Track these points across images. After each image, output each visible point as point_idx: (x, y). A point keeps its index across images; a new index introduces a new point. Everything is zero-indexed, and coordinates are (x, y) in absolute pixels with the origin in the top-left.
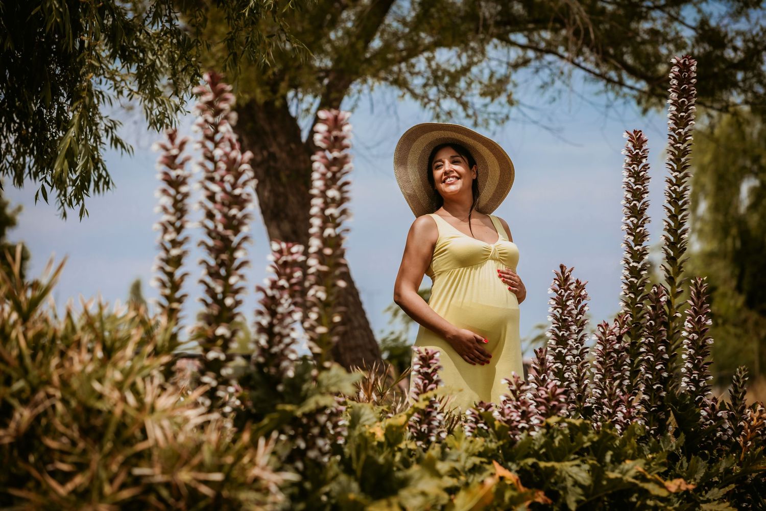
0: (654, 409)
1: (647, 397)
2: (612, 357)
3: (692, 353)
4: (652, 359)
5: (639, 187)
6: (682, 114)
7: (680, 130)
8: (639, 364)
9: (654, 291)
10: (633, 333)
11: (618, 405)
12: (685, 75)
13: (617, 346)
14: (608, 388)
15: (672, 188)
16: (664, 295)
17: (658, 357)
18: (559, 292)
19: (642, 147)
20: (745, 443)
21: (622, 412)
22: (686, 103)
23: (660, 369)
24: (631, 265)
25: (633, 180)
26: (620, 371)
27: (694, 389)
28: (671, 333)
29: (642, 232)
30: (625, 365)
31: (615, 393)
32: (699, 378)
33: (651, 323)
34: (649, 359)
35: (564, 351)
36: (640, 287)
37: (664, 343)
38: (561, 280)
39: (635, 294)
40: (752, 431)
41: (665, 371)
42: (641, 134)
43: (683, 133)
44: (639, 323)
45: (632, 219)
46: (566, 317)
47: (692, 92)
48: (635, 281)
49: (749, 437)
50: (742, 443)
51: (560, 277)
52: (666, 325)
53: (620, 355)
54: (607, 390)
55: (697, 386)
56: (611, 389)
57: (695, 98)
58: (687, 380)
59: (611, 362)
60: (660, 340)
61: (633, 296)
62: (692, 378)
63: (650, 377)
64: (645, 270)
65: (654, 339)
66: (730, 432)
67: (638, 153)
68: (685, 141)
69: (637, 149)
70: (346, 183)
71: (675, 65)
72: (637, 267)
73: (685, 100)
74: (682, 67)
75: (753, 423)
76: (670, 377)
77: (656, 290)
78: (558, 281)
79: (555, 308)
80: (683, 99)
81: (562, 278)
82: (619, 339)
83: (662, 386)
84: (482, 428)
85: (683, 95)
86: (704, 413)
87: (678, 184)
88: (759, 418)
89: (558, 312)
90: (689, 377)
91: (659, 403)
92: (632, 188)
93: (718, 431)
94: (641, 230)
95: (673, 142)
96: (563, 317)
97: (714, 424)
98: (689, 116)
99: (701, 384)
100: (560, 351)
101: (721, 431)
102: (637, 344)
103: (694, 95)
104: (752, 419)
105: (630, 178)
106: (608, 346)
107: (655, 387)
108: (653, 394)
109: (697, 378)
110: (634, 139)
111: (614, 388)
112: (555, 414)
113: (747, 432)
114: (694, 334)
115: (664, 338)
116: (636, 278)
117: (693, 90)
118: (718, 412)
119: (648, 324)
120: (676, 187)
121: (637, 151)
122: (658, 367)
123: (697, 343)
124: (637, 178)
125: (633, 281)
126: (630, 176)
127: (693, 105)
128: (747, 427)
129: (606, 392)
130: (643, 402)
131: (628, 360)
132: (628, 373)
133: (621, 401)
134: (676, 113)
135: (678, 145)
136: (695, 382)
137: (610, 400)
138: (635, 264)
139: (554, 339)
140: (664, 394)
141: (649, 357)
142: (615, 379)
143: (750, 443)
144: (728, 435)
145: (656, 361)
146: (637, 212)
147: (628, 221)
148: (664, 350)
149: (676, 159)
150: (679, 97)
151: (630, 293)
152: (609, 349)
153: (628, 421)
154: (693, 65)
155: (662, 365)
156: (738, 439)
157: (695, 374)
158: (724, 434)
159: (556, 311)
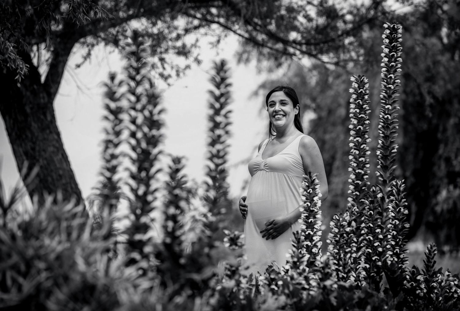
0: (373, 274)
1: (368, 266)
2: (344, 237)
3: (395, 234)
4: (372, 239)
5: (363, 115)
6: (393, 64)
7: (391, 75)
8: (361, 242)
9: (373, 190)
10: (358, 220)
11: (349, 271)
12: (394, 36)
13: (348, 229)
14: (343, 260)
15: (386, 117)
16: (380, 193)
17: (375, 237)
18: (308, 191)
19: (364, 87)
20: (437, 298)
21: (353, 276)
22: (395, 56)
23: (377, 246)
24: (357, 171)
25: (358, 111)
26: (350, 247)
27: (396, 260)
28: (384, 220)
29: (365, 148)
30: (353, 243)
31: (348, 263)
32: (400, 252)
33: (371, 213)
34: (369, 238)
35: (312, 233)
36: (363, 187)
37: (379, 227)
38: (309, 182)
39: (360, 192)
40: (442, 290)
41: (381, 247)
42: (364, 78)
43: (393, 77)
44: (363, 213)
45: (357, 139)
46: (313, 209)
47: (399, 48)
48: (360, 182)
49: (440, 294)
50: (435, 298)
51: (309, 180)
52: (380, 214)
53: (350, 236)
54: (341, 261)
55: (398, 258)
56: (345, 260)
57: (401, 52)
58: (391, 253)
59: (343, 241)
60: (377, 225)
61: (358, 193)
62: (395, 252)
63: (370, 251)
64: (367, 175)
65: (372, 224)
66: (425, 291)
67: (362, 92)
68: (394, 83)
69: (361, 88)
70: (230, 112)
71: (387, 29)
72: (361, 173)
73: (395, 53)
74: (392, 30)
75: (443, 284)
76: (384, 251)
77: (374, 189)
78: (307, 183)
79: (305, 202)
80: (393, 53)
81: (310, 180)
82: (349, 224)
83: (379, 258)
84: (274, 289)
85: (392, 50)
86: (408, 277)
87: (390, 113)
88: (446, 281)
89: (308, 205)
90: (393, 252)
91: (375, 270)
92: (357, 117)
93: (417, 290)
94: (364, 147)
95: (385, 84)
96: (311, 209)
97: (414, 285)
98: (396, 65)
99: (402, 256)
100: (309, 233)
101: (419, 290)
102: (361, 228)
103: (400, 50)
104: (442, 281)
105: (356, 110)
106: (342, 229)
107: (374, 259)
108: (371, 264)
109: (398, 252)
110: (358, 81)
111: (347, 260)
112: (329, 279)
113: (438, 290)
114: (396, 221)
115: (380, 223)
116: (361, 181)
117: (400, 47)
118: (417, 276)
119: (369, 213)
120: (389, 116)
121: (362, 90)
122: (376, 244)
123: (398, 227)
124: (361, 109)
125: (358, 183)
126: (355, 108)
127: (400, 57)
128: (438, 287)
129: (341, 262)
130: (365, 269)
131: (355, 239)
132: (355, 249)
133: (351, 268)
134: (387, 63)
135: (390, 86)
136: (397, 255)
137: (344, 268)
138: (360, 171)
139: (304, 225)
140: (380, 263)
141: (370, 237)
142: (346, 253)
143: (441, 298)
144: (423, 292)
145: (374, 240)
146: (361, 133)
147: (355, 140)
148: (380, 232)
149: (388, 96)
150: (390, 52)
151: (356, 191)
152: (342, 231)
153: (358, 283)
154: (399, 29)
155: (378, 243)
156: (432, 295)
157: (397, 249)
158: (421, 292)
159: (306, 204)
